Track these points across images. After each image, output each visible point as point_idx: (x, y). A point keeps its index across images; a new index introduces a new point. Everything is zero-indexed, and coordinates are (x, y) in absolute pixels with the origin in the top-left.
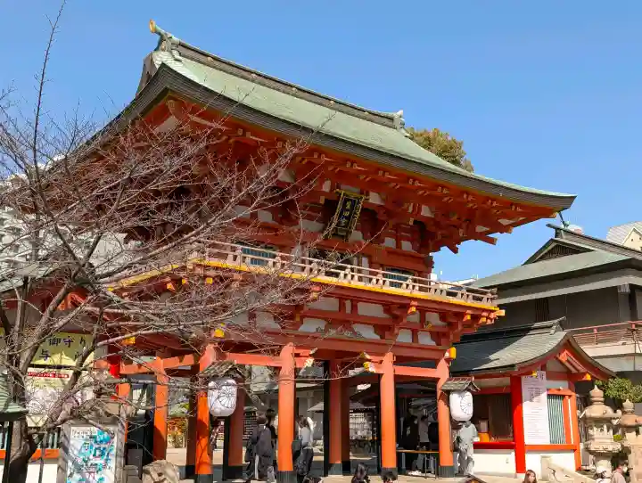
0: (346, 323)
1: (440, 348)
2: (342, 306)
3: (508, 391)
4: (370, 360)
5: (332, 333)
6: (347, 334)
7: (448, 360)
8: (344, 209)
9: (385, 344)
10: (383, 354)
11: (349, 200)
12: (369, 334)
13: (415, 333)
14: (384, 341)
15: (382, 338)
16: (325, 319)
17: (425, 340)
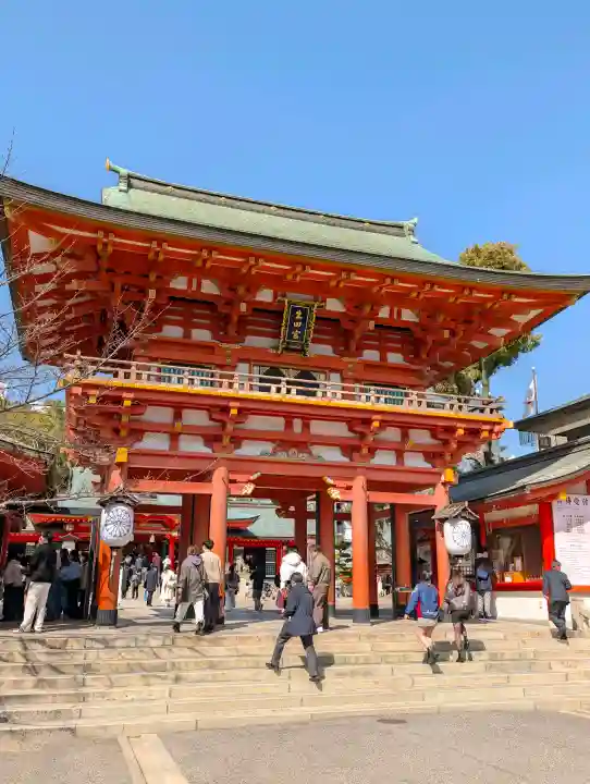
0: (302, 445)
1: (436, 470)
2: (289, 425)
3: (535, 520)
4: (334, 486)
5: (282, 456)
6: (303, 457)
7: (444, 484)
8: (293, 319)
9: (355, 468)
10: (352, 479)
11: (297, 309)
12: (334, 455)
13: (400, 454)
14: (353, 464)
15: (351, 460)
16: (273, 441)
17: (415, 461)
